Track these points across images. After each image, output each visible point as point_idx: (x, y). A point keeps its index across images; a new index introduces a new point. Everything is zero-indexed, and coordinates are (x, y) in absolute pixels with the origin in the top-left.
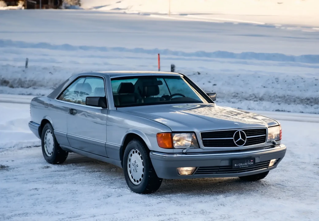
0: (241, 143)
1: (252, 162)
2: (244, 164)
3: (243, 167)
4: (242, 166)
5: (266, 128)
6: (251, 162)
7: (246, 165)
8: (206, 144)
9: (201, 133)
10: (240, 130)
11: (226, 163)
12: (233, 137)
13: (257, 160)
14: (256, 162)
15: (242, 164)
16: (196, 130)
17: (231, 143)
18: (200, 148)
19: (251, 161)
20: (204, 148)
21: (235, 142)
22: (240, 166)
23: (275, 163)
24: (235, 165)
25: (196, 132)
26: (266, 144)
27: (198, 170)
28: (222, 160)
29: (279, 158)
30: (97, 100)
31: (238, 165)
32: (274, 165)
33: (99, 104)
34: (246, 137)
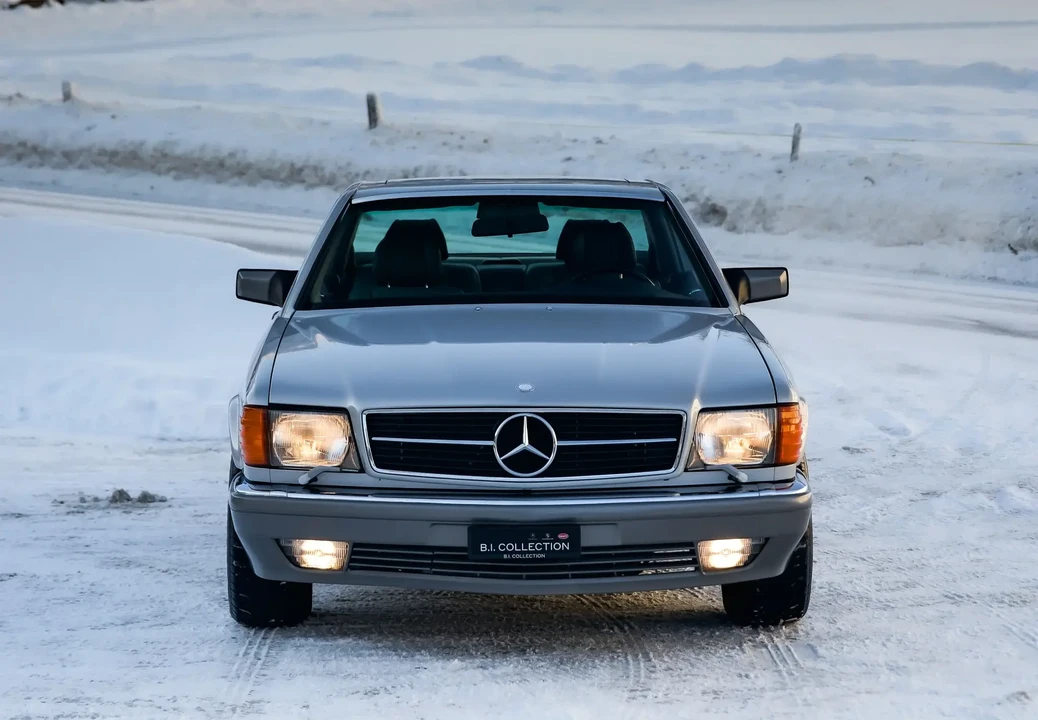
0: (526, 463)
1: (565, 541)
2: (526, 547)
3: (519, 556)
4: (514, 552)
5: (682, 413)
6: (561, 541)
7: (536, 552)
8: (385, 457)
9: (368, 416)
10: (526, 413)
11: (458, 538)
12: (492, 439)
13: (591, 537)
14: (584, 543)
15: (515, 547)
16: (350, 403)
17: (483, 463)
18: (362, 470)
19: (560, 536)
20: (377, 475)
21: (500, 460)
22: (506, 552)
23: (752, 558)
24: (483, 547)
25: (352, 407)
26: (676, 474)
27: (353, 553)
28: (436, 522)
29: (767, 539)
30: (267, 279)
31: (495, 547)
32: (746, 564)
33: (269, 297)
34: (556, 443)
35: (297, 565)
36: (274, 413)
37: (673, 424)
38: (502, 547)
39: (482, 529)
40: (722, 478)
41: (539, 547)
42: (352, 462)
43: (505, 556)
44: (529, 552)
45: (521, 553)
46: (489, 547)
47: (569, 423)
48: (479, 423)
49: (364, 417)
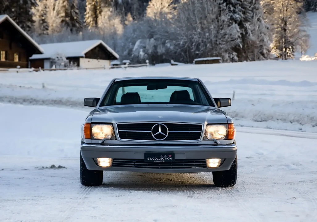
0: (160, 137)
1: (171, 157)
2: (160, 159)
5: (202, 125)
6: (169, 157)
7: (163, 160)
8: (122, 135)
9: (118, 125)
10: (160, 123)
11: (142, 157)
12: (151, 130)
13: (177, 157)
14: (176, 158)
15: (157, 159)
16: (113, 122)
17: (149, 137)
18: (116, 139)
19: (169, 156)
20: (120, 140)
21: (153, 136)
22: (155, 160)
23: (221, 164)
24: (148, 159)
25: (114, 123)
26: (201, 141)
27: (113, 161)
28: (136, 152)
29: (225, 159)
30: (92, 100)
31: (152, 159)
32: (219, 166)
33: (93, 105)
34: (168, 131)
35: (99, 166)
36: (93, 125)
37: (199, 127)
38: (153, 159)
39: (148, 154)
40: (213, 142)
41: (163, 159)
42: (114, 137)
43: (154, 161)
44: (161, 160)
45: (159, 160)
46: (150, 159)
47: (171, 127)
48: (148, 126)
49: (117, 125)
